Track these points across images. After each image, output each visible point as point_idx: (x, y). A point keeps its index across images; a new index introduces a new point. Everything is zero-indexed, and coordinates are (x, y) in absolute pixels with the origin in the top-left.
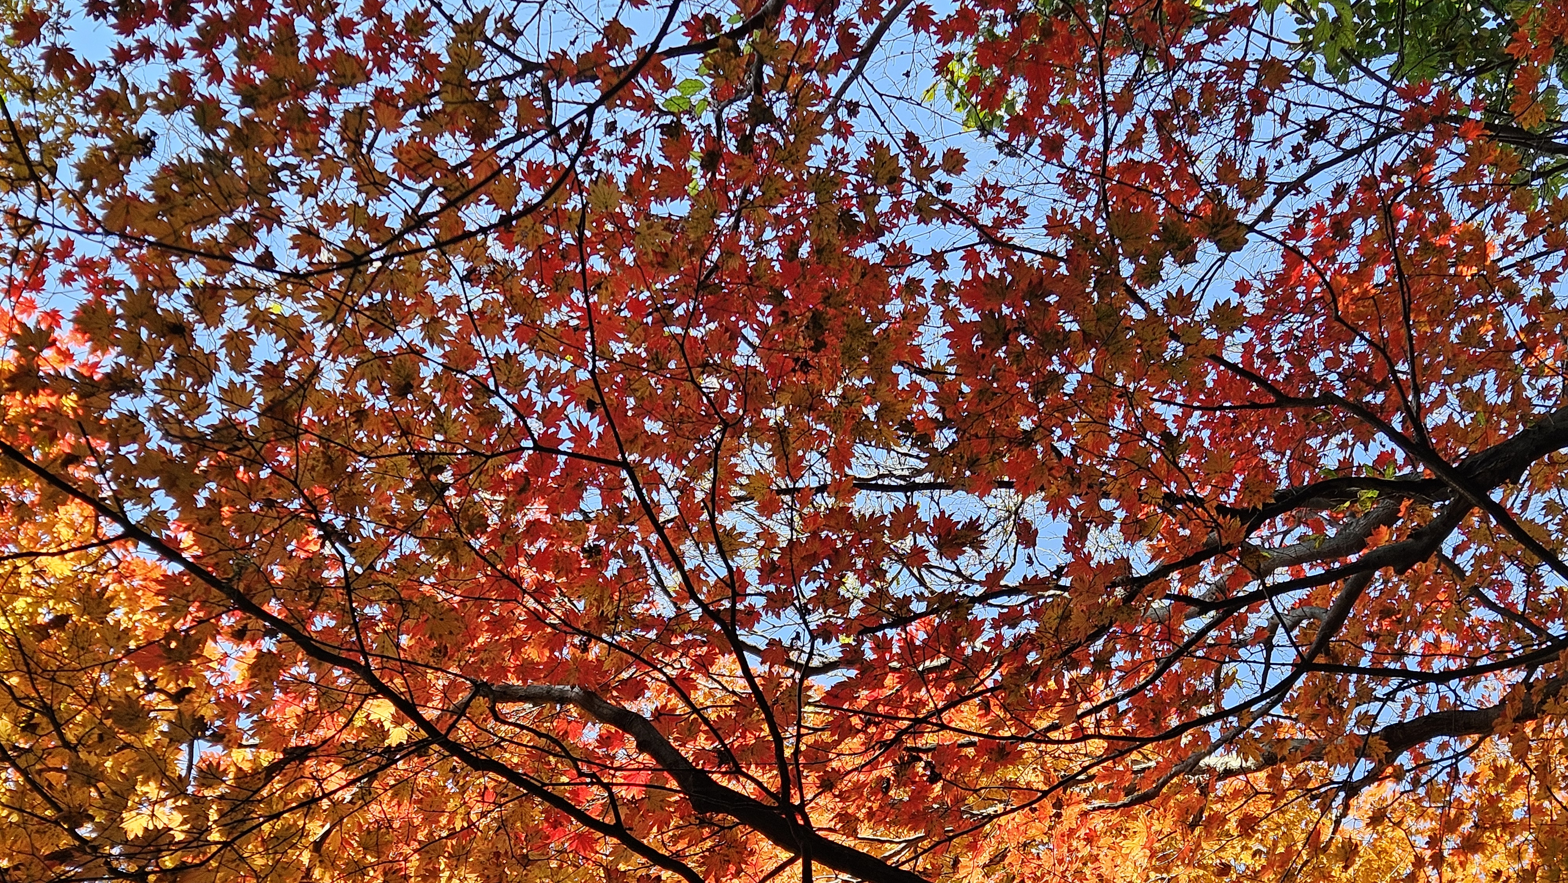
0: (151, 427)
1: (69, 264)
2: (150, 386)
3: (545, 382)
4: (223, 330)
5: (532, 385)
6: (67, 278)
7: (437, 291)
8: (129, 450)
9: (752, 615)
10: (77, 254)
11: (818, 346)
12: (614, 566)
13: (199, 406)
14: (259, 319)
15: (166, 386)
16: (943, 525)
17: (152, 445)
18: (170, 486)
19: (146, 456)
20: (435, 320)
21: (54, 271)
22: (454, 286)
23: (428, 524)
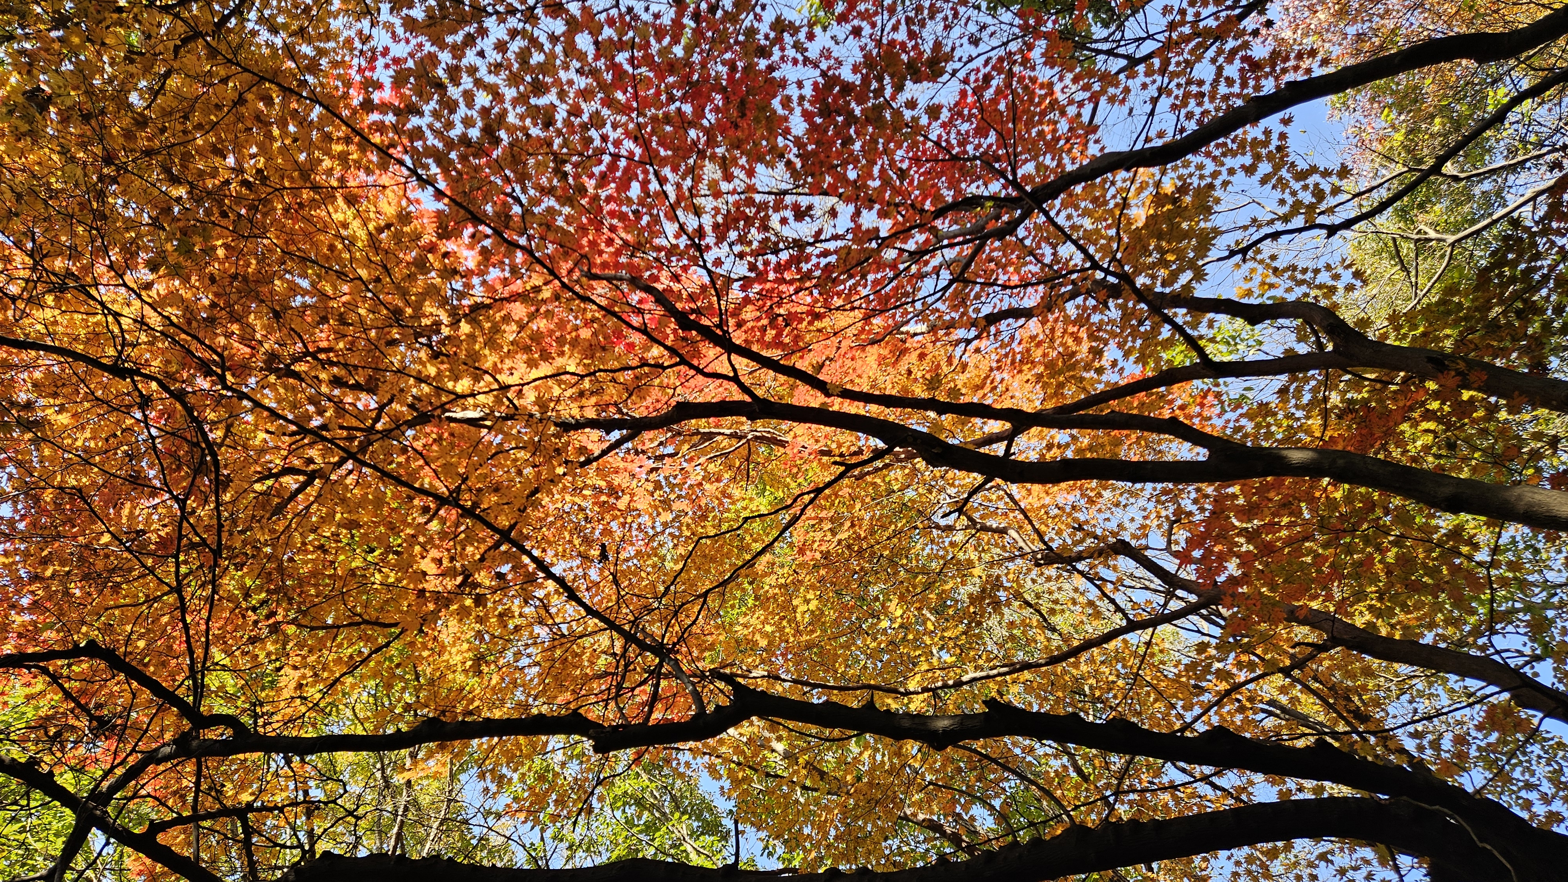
0: (428, 133)
1: (388, 60)
2: (427, 113)
3: (615, 126)
4: (461, 88)
5: (608, 126)
6: (387, 66)
7: (563, 75)
8: (418, 144)
9: (708, 248)
10: (392, 54)
11: (743, 115)
12: (646, 219)
13: (450, 125)
14: (478, 83)
15: (436, 114)
16: (796, 207)
17: (429, 143)
18: (439, 163)
19: (426, 147)
20: (562, 90)
21: (380, 62)
22: (572, 75)
23: (559, 192)
